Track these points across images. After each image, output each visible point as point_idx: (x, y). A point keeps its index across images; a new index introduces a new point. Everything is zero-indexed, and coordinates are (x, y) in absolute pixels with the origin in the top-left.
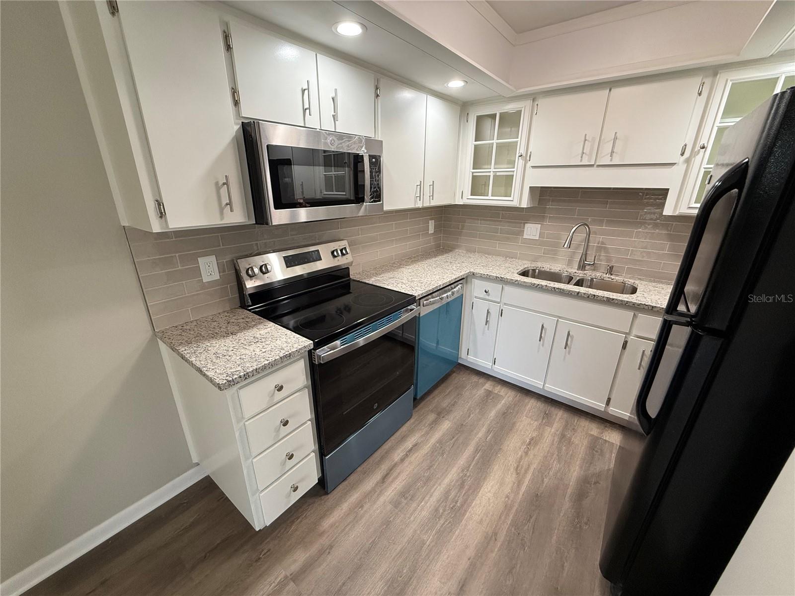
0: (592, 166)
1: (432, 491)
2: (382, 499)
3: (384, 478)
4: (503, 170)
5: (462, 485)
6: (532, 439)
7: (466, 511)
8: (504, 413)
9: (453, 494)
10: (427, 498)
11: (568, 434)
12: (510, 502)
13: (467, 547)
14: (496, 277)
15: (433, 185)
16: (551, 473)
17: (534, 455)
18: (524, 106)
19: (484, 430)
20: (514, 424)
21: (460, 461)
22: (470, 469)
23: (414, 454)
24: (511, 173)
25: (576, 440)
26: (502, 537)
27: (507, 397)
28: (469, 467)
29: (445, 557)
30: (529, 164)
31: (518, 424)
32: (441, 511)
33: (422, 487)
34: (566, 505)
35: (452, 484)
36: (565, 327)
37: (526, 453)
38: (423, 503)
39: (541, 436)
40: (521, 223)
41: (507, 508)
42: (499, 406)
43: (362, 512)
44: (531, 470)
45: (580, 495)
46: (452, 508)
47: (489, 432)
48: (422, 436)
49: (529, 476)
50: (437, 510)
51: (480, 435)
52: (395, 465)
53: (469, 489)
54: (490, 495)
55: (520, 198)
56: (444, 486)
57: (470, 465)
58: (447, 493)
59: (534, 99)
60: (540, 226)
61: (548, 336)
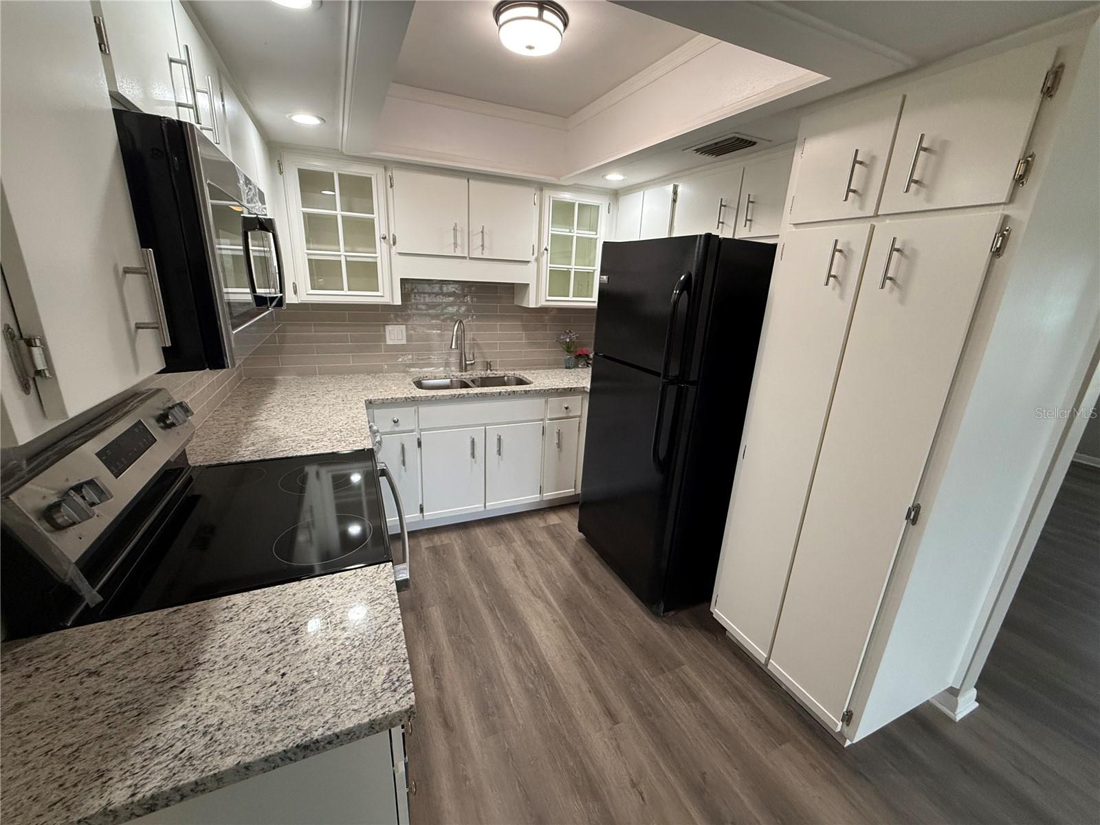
0: (465, 258)
1: (504, 680)
2: (474, 744)
3: (447, 725)
4: (360, 255)
5: (519, 649)
6: (515, 562)
7: (546, 664)
8: (471, 558)
9: (521, 663)
10: (509, 692)
11: (530, 537)
12: (560, 623)
13: (579, 686)
16: (555, 575)
17: (532, 573)
18: (374, 173)
19: (473, 586)
20: (489, 561)
21: (491, 631)
22: (507, 630)
23: (443, 670)
24: (373, 260)
25: (540, 539)
26: (586, 653)
27: (454, 541)
28: (504, 628)
29: (578, 713)
30: (396, 250)
31: (492, 558)
32: (531, 686)
33: (493, 687)
34: (586, 590)
35: (510, 655)
36: (492, 432)
37: (525, 576)
38: (512, 699)
39: (517, 555)
40: (379, 325)
41: (563, 628)
42: (459, 554)
43: (472, 781)
44: (543, 585)
45: (584, 575)
46: (535, 673)
47: (479, 585)
48: (426, 645)
49: (547, 592)
50: (527, 690)
51: (476, 593)
52: (440, 702)
53: (527, 645)
54: (543, 633)
55: (391, 292)
56: (507, 666)
57: (502, 625)
58: (516, 667)
59: (386, 169)
60: (404, 326)
61: (492, 448)
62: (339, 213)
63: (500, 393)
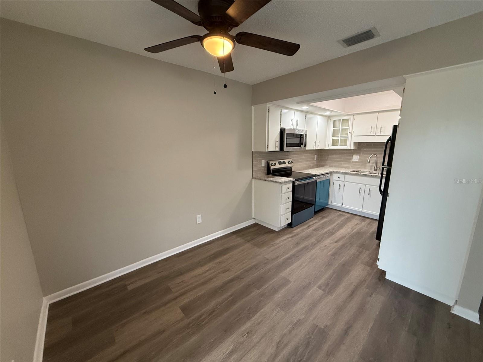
0: (375, 135)
1: (324, 230)
3: (308, 226)
4: (344, 137)
5: (333, 229)
6: (357, 224)
7: (335, 233)
8: (347, 218)
12: (349, 233)
13: (337, 238)
14: (342, 172)
15: (319, 142)
18: (351, 118)
19: (339, 221)
24: (347, 138)
30: (353, 135)
31: (352, 221)
36: (368, 187)
37: (355, 226)
39: (361, 223)
40: (351, 155)
42: (345, 217)
43: (304, 231)
46: (331, 232)
47: (341, 222)
48: (318, 221)
49: (356, 230)
50: (327, 232)
52: (311, 225)
53: (336, 230)
54: (343, 231)
55: (350, 146)
56: (328, 229)
57: (335, 227)
59: (353, 116)
60: (358, 156)
61: (362, 192)
62: (340, 128)
63: (372, 175)
